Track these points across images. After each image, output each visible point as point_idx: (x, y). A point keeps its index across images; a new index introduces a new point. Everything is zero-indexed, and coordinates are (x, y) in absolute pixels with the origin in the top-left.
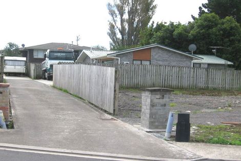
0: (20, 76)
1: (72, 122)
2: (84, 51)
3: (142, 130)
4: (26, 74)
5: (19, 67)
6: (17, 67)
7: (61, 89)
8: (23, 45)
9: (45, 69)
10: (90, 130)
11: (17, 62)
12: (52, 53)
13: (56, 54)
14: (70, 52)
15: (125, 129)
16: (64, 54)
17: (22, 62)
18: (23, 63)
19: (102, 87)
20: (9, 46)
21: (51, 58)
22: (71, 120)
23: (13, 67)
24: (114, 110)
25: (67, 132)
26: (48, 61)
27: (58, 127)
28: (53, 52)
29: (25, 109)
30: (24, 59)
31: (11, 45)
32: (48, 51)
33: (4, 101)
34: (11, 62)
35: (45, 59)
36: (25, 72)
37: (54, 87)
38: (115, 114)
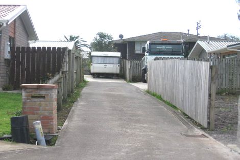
0: (112, 78)
1: (141, 138)
2: (198, 42)
3: (236, 151)
4: (121, 76)
5: (111, 66)
6: (108, 66)
7: (154, 95)
8: (121, 36)
9: (144, 68)
10: (159, 149)
11: (108, 58)
12: (153, 46)
13: (159, 47)
14: (179, 44)
15: (211, 149)
16: (170, 47)
17: (114, 59)
18: (116, 60)
19: (196, 91)
20: (98, 38)
21: (151, 53)
22: (140, 136)
23: (103, 65)
24: (209, 123)
25: (124, 152)
26: (148, 57)
27: (116, 144)
28: (154, 44)
29: (84, 120)
30: (119, 54)
31: (102, 36)
32: (148, 42)
33: (47, 108)
34: (100, 58)
35: (144, 55)
36: (118, 72)
37: (148, 92)
38: (211, 128)
